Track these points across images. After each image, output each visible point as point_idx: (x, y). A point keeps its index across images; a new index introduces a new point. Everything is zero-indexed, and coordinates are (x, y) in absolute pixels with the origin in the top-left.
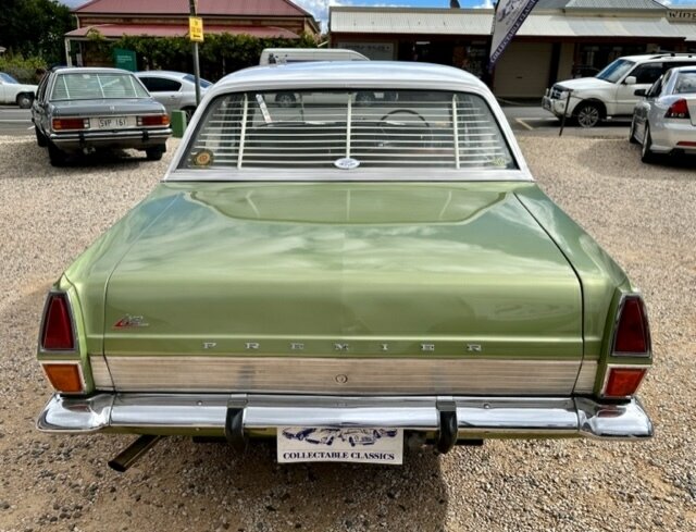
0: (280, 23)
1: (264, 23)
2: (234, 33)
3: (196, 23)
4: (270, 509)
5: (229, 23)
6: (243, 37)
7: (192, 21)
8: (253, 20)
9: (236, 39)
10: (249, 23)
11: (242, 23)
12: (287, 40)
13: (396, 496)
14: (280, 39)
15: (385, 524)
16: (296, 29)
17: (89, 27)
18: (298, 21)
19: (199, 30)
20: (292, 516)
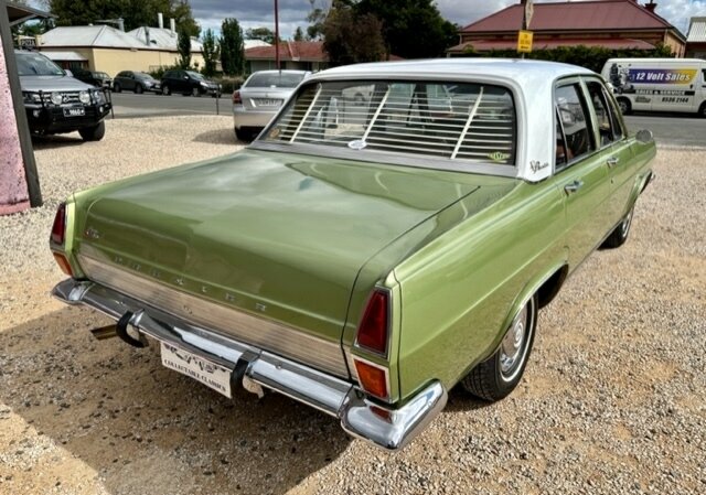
0: (640, 36)
1: (622, 36)
2: (588, 45)
3: (526, 36)
4: (211, 411)
5: (588, 36)
6: (597, 49)
7: (522, 35)
8: (611, 34)
9: (589, 51)
10: (608, 36)
11: (600, 36)
12: (641, 51)
13: (299, 440)
14: (635, 50)
15: (265, 456)
16: (654, 41)
17: (468, 43)
18: (658, 33)
19: (527, 42)
20: (216, 421)
